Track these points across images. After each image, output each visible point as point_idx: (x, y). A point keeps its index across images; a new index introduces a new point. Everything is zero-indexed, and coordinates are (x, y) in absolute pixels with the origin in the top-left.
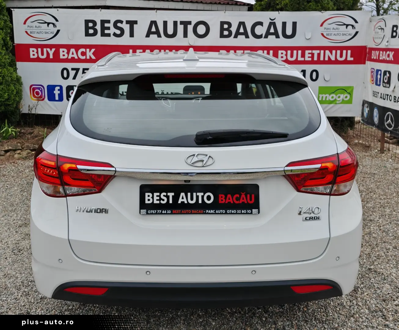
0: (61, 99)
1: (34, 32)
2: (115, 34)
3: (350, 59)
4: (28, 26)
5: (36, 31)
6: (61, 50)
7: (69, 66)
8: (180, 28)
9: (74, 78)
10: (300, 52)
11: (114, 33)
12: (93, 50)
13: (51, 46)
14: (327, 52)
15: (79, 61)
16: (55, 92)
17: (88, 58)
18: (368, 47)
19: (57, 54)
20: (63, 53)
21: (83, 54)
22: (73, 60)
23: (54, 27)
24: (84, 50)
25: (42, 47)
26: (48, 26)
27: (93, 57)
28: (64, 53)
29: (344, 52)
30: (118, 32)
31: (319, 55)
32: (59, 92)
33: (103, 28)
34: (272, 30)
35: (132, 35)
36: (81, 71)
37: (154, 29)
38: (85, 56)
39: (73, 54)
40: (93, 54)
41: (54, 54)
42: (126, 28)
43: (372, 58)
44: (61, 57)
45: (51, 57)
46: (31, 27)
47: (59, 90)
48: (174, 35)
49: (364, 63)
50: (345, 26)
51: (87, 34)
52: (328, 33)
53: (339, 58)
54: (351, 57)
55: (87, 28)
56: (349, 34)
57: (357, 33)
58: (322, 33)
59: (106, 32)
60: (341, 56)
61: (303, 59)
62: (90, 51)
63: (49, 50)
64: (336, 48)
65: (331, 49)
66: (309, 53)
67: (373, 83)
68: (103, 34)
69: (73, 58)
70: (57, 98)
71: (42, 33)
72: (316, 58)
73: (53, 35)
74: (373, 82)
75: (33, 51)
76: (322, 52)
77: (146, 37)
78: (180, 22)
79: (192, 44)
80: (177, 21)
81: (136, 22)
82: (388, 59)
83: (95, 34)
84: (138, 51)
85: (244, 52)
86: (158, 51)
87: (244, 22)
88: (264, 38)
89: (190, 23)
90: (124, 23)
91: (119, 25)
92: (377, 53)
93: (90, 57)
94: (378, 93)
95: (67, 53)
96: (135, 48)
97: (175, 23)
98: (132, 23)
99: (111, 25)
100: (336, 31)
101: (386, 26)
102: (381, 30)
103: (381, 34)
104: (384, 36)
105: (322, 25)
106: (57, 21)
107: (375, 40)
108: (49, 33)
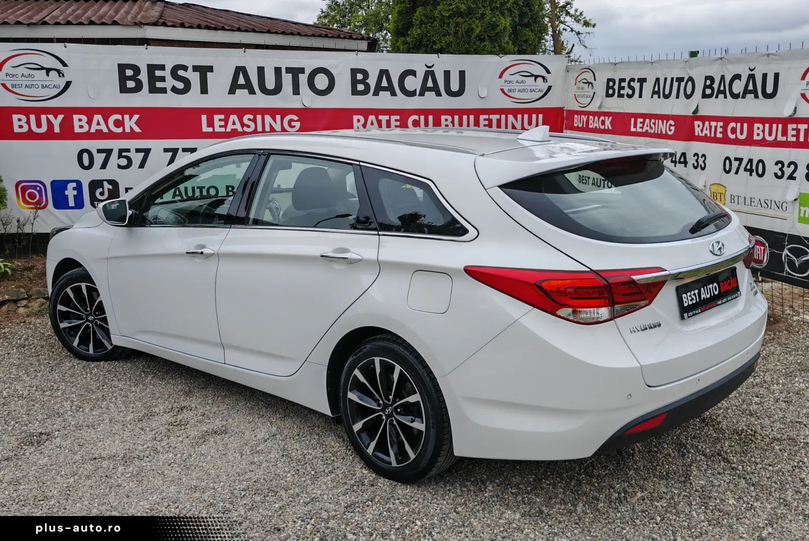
0: (79, 204)
1: (20, 86)
2: (174, 89)
4: (7, 75)
5: (24, 83)
6: (76, 117)
7: (93, 145)
8: (287, 79)
9: (104, 166)
10: (472, 117)
11: (174, 86)
12: (136, 117)
13: (55, 111)
14: (511, 117)
15: (111, 136)
16: (67, 193)
17: (128, 130)
18: (565, 109)
19: (67, 125)
20: (79, 123)
22: (99, 135)
23: (60, 76)
24: (119, 117)
25: (38, 111)
26: (48, 75)
27: (137, 129)
28: (81, 123)
29: (533, 114)
30: (180, 85)
31: (499, 121)
32: (75, 192)
33: (153, 79)
34: (430, 84)
35: (204, 90)
36: (115, 154)
37: (241, 81)
38: (122, 128)
39: (98, 124)
40: (137, 123)
41: (61, 125)
42: (194, 78)
43: (576, 125)
44: (77, 130)
45: (57, 130)
46: (13, 76)
47: (74, 189)
48: (277, 90)
49: (562, 131)
50: (533, 78)
51: (124, 89)
55: (123, 79)
56: (539, 91)
57: (550, 88)
58: (502, 87)
59: (159, 85)
60: (530, 123)
62: (130, 119)
63: (51, 117)
64: (523, 111)
65: (514, 112)
66: (485, 120)
68: (153, 90)
69: (99, 132)
70: (72, 203)
71: (37, 86)
72: (495, 127)
73: (57, 91)
75: (19, 120)
76: (503, 117)
77: (229, 93)
78: (286, 68)
79: (308, 105)
80: (281, 68)
81: (210, 69)
82: (602, 127)
83: (138, 88)
84: (217, 117)
85: (390, 117)
86: (251, 117)
87: (387, 70)
88: (419, 96)
89: (302, 70)
90: (190, 69)
91: (181, 73)
92: (584, 118)
93: (131, 128)
94: (589, 178)
95: (87, 123)
96: (211, 112)
97: (278, 71)
98: (204, 71)
99: (167, 73)
100: (521, 84)
101: (595, 80)
102: (587, 84)
103: (589, 91)
104: (594, 93)
105: (501, 77)
106: (64, 64)
107: (578, 99)
108: (50, 86)
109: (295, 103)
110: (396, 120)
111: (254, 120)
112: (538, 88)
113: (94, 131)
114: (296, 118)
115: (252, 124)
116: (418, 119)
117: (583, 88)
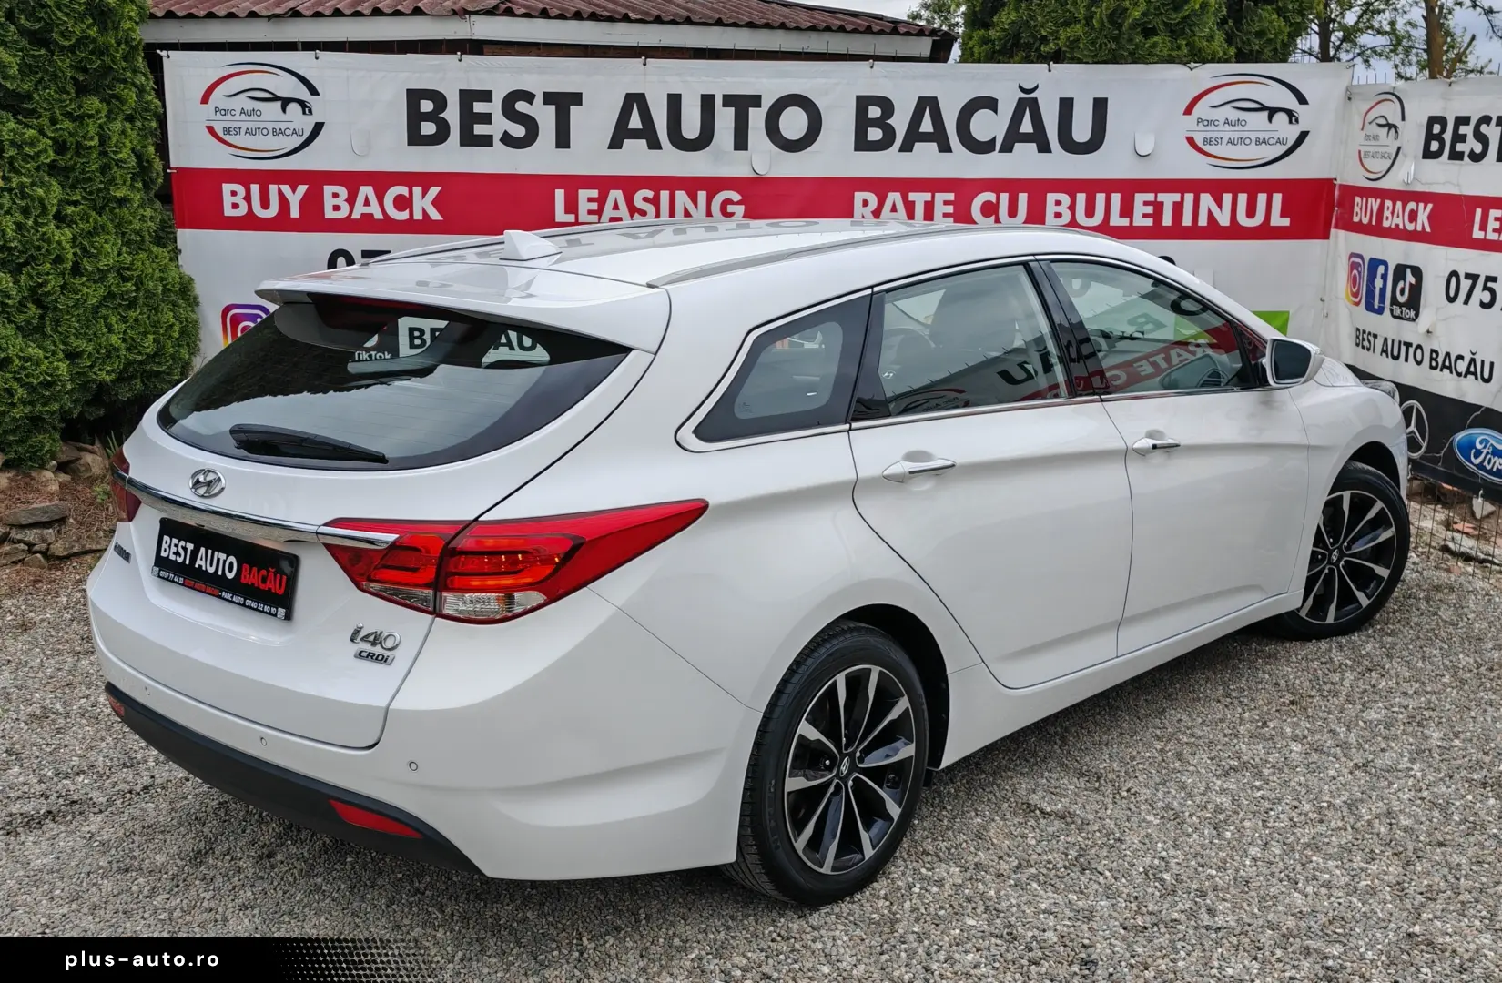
1: (237, 131)
2: (507, 139)
3: (1278, 220)
4: (217, 110)
5: (244, 126)
6: (328, 190)
7: (355, 243)
8: (725, 118)
10: (1116, 198)
11: (506, 132)
12: (434, 191)
13: (293, 178)
14: (1206, 200)
15: (387, 226)
17: (418, 216)
18: (1338, 182)
19: (313, 203)
20: (334, 201)
21: (403, 203)
22: (367, 224)
23: (304, 113)
24: (403, 190)
25: (265, 178)
26: (284, 110)
27: (435, 215)
28: (336, 201)
29: (1262, 198)
30: (518, 131)
31: (1178, 207)
33: (469, 118)
34: (1027, 126)
35: (563, 140)
37: (635, 122)
38: (407, 211)
39: (367, 203)
40: (435, 203)
41: (302, 204)
42: (546, 116)
43: (1356, 219)
44: (329, 214)
45: (295, 213)
46: (226, 112)
48: (704, 140)
49: (1326, 236)
50: (1266, 114)
51: (415, 138)
52: (1208, 135)
53: (1243, 220)
54: (1283, 215)
55: (415, 118)
56: (1279, 141)
57: (1303, 135)
58: (1190, 134)
59: (479, 129)
60: (1251, 213)
61: (1125, 222)
62: (424, 194)
63: (286, 189)
64: (1235, 187)
65: (1217, 188)
66: (1146, 203)
67: (1357, 304)
68: (469, 139)
69: (367, 217)
71: (265, 132)
72: (1167, 220)
73: (299, 141)
74: (1357, 300)
75: (234, 193)
76: (1189, 198)
77: (611, 147)
78: (725, 96)
79: (763, 170)
80: (713, 96)
81: (576, 98)
82: (1410, 227)
83: (441, 136)
84: (584, 194)
85: (933, 197)
86: (650, 194)
87: (935, 99)
88: (1000, 152)
89: (755, 101)
90: (539, 99)
91: (521, 106)
92: (1374, 204)
93: (425, 213)
94: (1375, 336)
95: (346, 200)
96: (573, 184)
97: (707, 102)
98: (564, 102)
99: (495, 108)
100: (1236, 128)
101: (1403, 119)
102: (1387, 129)
103: (1387, 142)
104: (1399, 148)
105: (1188, 111)
106: (314, 91)
107: (1366, 162)
108: (288, 132)
109: (738, 166)
110: (946, 203)
111: (655, 202)
112: (1276, 136)
113: (359, 217)
114: (736, 197)
115: (650, 208)
116: (994, 200)
117: (1376, 138)
